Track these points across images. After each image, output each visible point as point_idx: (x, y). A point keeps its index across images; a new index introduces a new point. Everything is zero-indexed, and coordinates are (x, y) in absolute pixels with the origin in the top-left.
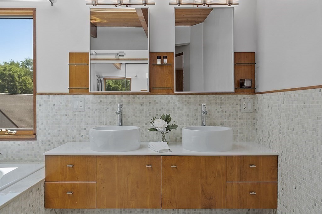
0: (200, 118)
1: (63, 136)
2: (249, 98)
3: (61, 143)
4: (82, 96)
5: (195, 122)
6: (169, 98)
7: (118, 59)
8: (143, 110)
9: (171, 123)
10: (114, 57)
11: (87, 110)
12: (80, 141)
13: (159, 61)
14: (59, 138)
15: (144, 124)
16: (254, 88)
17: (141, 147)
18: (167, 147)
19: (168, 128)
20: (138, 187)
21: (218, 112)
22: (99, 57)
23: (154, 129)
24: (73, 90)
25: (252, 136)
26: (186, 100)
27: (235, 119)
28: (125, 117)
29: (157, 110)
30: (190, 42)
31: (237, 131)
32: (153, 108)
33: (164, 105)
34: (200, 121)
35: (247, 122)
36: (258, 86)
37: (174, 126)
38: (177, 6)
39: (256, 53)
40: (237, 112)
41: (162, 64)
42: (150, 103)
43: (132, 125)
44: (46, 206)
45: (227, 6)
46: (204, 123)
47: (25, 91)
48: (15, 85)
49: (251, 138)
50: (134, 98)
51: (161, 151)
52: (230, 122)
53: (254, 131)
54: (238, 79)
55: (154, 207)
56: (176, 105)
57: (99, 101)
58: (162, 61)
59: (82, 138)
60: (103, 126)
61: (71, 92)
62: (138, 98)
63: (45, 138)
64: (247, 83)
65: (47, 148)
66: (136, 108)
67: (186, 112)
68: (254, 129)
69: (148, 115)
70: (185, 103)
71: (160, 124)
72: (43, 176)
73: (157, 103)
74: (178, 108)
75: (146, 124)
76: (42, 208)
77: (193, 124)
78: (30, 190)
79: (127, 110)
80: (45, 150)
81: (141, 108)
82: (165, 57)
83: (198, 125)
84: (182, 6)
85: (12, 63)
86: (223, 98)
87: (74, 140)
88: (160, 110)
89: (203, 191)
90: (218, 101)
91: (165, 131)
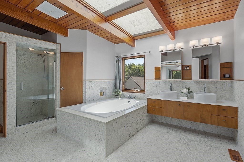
0: (204, 89)
1: (153, 93)
2: (229, 82)
3: (152, 95)
4: (158, 80)
5: (201, 91)
6: (190, 82)
7: (176, 64)
8: (180, 86)
9: (190, 91)
10: (174, 63)
11: (160, 85)
12: (158, 95)
13: (186, 68)
14: (152, 93)
15: (180, 91)
16: (232, 78)
17: (178, 98)
18: (187, 99)
19: (189, 93)
20: (175, 111)
21: (213, 87)
22: (168, 64)
23: (183, 93)
24: (156, 79)
25: (231, 98)
26: (197, 82)
27: (222, 91)
28: (173, 88)
29: (185, 86)
30: (211, 53)
31: (223, 95)
32: (183, 85)
33: (188, 84)
34: (204, 91)
35: (228, 92)
36: (234, 77)
37: (192, 92)
38: (193, 48)
39: (233, 62)
40: (223, 88)
41: (187, 69)
42: (182, 83)
43: (175, 91)
44: (147, 113)
45: (216, 45)
46: (205, 91)
47: (143, 76)
48: (140, 73)
49: (230, 99)
50: (176, 81)
51: (183, 100)
52: (219, 91)
53: (232, 96)
54: (223, 74)
55: (181, 119)
56: (193, 84)
57: (164, 82)
58: (187, 68)
59: (158, 94)
60: (165, 91)
61: (155, 79)
62: (178, 81)
63: (148, 93)
64: (227, 76)
65: (148, 96)
66: (177, 85)
67: (197, 87)
68: (232, 95)
69: (182, 87)
70: (197, 84)
71: (185, 91)
72: (146, 104)
73: (185, 83)
74: (194, 85)
75: (181, 91)
76: (146, 113)
77: (200, 92)
78: (143, 107)
79: (174, 85)
80: (148, 97)
81: (179, 85)
82: (188, 67)
83: (203, 92)
84: (195, 48)
85: (139, 65)
86: (215, 82)
87: (156, 94)
88: (186, 86)
89: (201, 116)
90: (213, 83)
91: (187, 94)
